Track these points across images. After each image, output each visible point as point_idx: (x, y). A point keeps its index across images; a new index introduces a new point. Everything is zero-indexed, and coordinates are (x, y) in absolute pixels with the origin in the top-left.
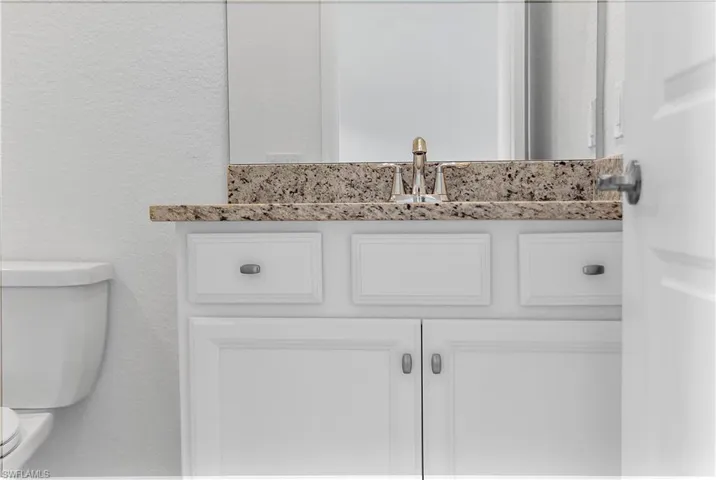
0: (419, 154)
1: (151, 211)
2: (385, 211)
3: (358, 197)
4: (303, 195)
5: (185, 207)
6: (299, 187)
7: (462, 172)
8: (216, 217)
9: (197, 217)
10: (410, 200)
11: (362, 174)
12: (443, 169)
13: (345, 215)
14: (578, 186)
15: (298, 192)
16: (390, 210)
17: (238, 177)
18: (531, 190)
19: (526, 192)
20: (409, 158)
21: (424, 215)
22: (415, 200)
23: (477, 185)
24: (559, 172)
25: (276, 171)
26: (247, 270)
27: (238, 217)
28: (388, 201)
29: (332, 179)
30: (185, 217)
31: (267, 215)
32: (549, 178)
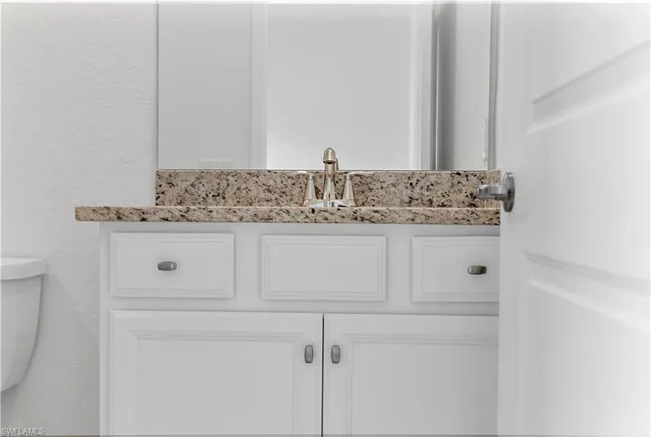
0: (330, 163)
1: (76, 212)
2: (292, 214)
3: (274, 202)
4: (224, 198)
5: (108, 208)
6: (221, 192)
7: (369, 180)
8: (136, 217)
9: (119, 218)
10: (320, 205)
11: (279, 180)
12: (351, 177)
13: (256, 218)
14: (471, 194)
15: (219, 196)
16: (296, 214)
17: (166, 182)
18: (430, 197)
19: (425, 199)
20: (321, 167)
21: (326, 219)
22: (325, 205)
23: (382, 192)
24: (455, 181)
25: (201, 176)
26: (165, 267)
27: (157, 218)
28: (301, 205)
29: (251, 185)
30: (108, 217)
31: (183, 217)
32: (446, 187)
